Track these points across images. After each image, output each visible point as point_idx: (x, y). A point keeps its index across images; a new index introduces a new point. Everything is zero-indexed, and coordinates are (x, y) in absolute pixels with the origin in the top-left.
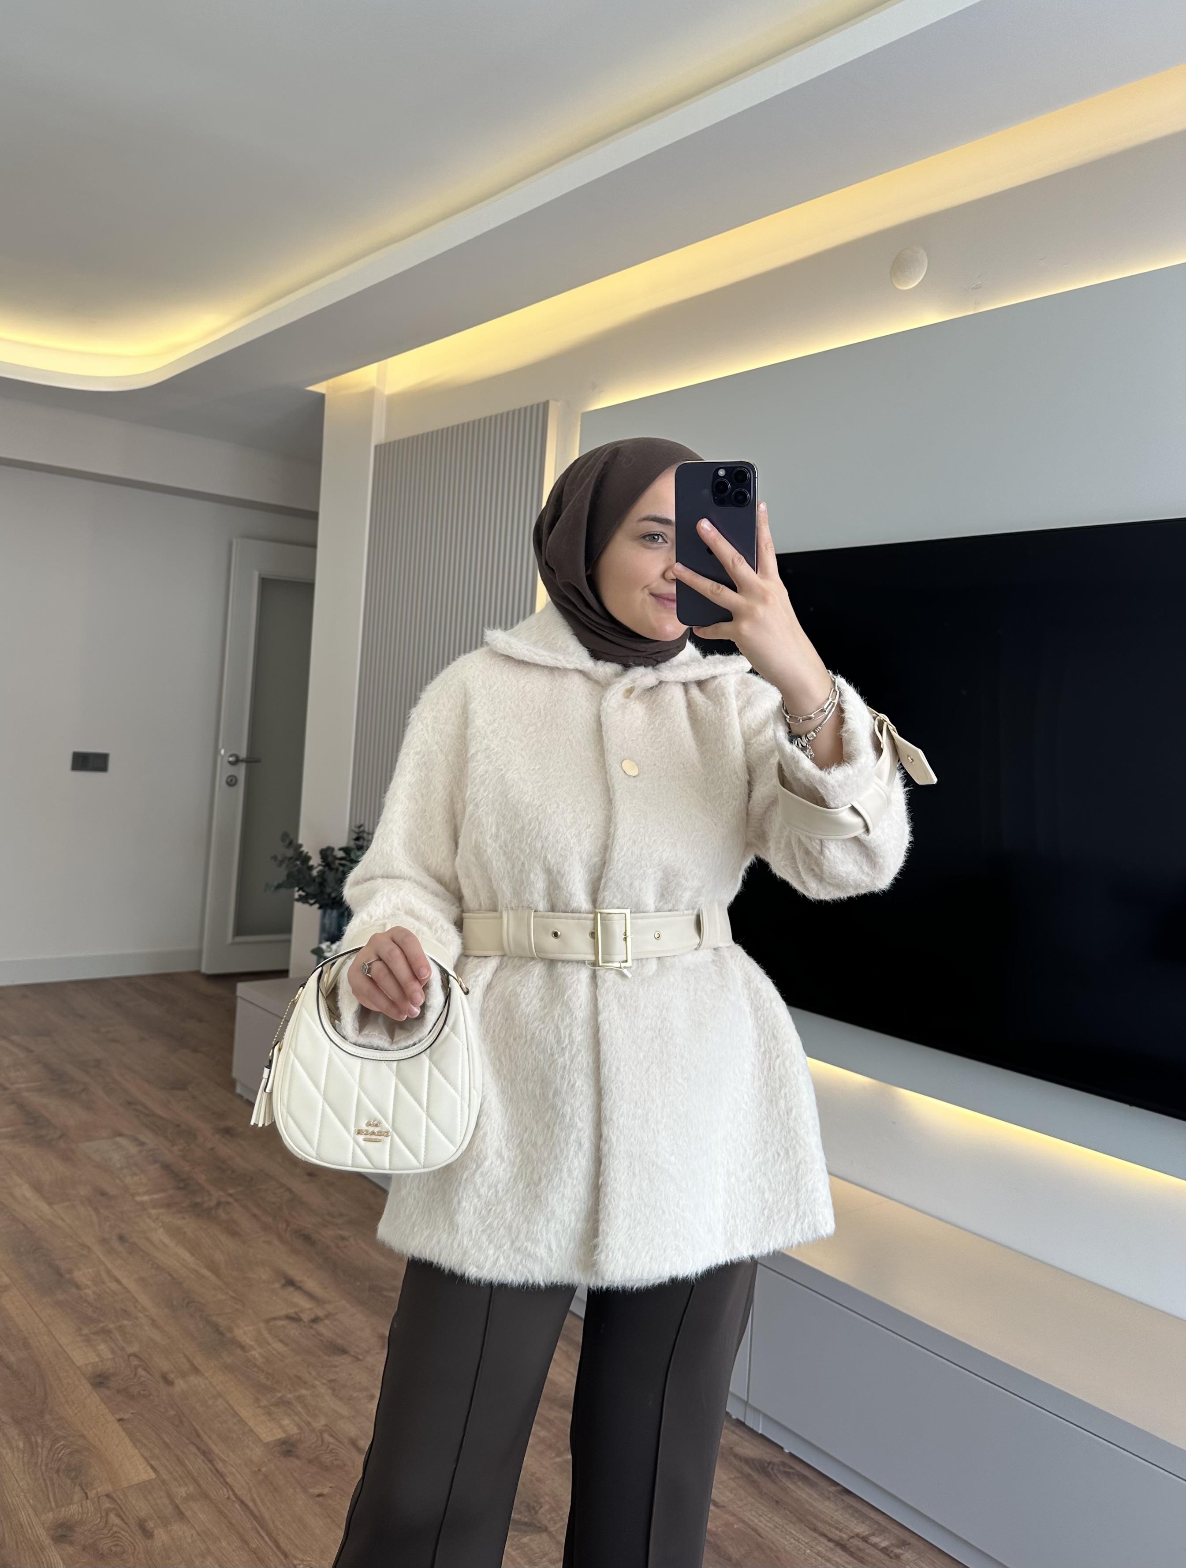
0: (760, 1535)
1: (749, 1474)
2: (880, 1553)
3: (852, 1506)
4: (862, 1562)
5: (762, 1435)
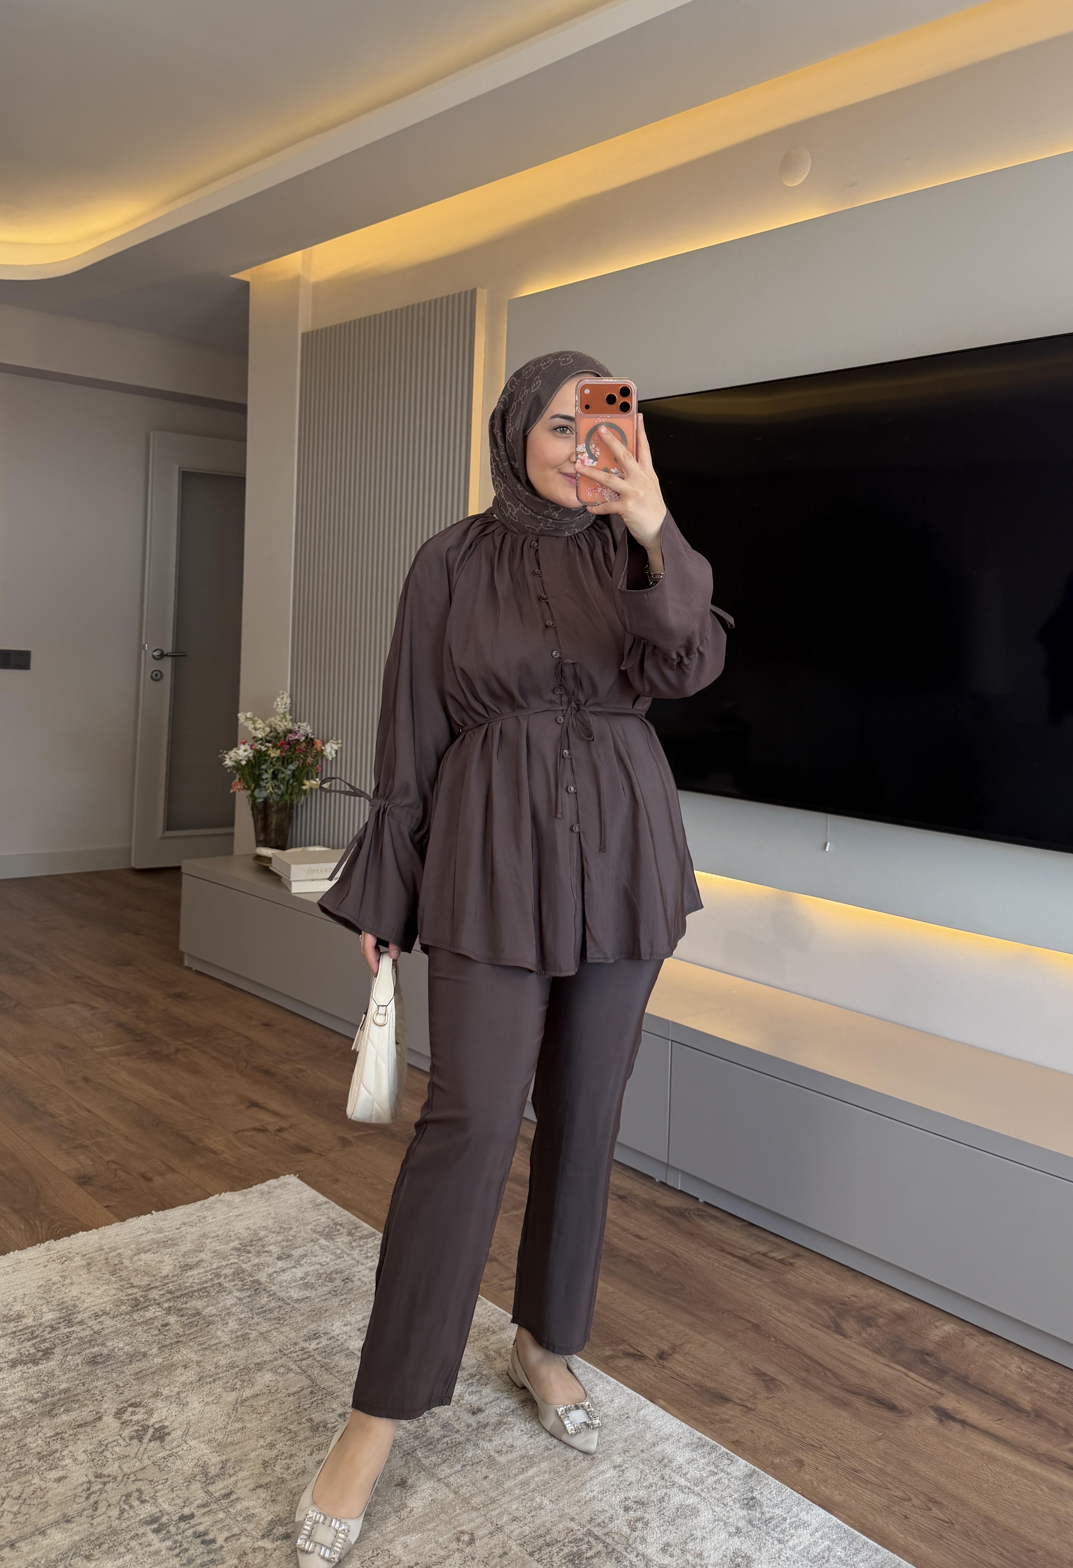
1: (669, 1218)
2: (777, 1263)
3: (755, 1234)
4: (762, 1269)
5: (681, 1191)
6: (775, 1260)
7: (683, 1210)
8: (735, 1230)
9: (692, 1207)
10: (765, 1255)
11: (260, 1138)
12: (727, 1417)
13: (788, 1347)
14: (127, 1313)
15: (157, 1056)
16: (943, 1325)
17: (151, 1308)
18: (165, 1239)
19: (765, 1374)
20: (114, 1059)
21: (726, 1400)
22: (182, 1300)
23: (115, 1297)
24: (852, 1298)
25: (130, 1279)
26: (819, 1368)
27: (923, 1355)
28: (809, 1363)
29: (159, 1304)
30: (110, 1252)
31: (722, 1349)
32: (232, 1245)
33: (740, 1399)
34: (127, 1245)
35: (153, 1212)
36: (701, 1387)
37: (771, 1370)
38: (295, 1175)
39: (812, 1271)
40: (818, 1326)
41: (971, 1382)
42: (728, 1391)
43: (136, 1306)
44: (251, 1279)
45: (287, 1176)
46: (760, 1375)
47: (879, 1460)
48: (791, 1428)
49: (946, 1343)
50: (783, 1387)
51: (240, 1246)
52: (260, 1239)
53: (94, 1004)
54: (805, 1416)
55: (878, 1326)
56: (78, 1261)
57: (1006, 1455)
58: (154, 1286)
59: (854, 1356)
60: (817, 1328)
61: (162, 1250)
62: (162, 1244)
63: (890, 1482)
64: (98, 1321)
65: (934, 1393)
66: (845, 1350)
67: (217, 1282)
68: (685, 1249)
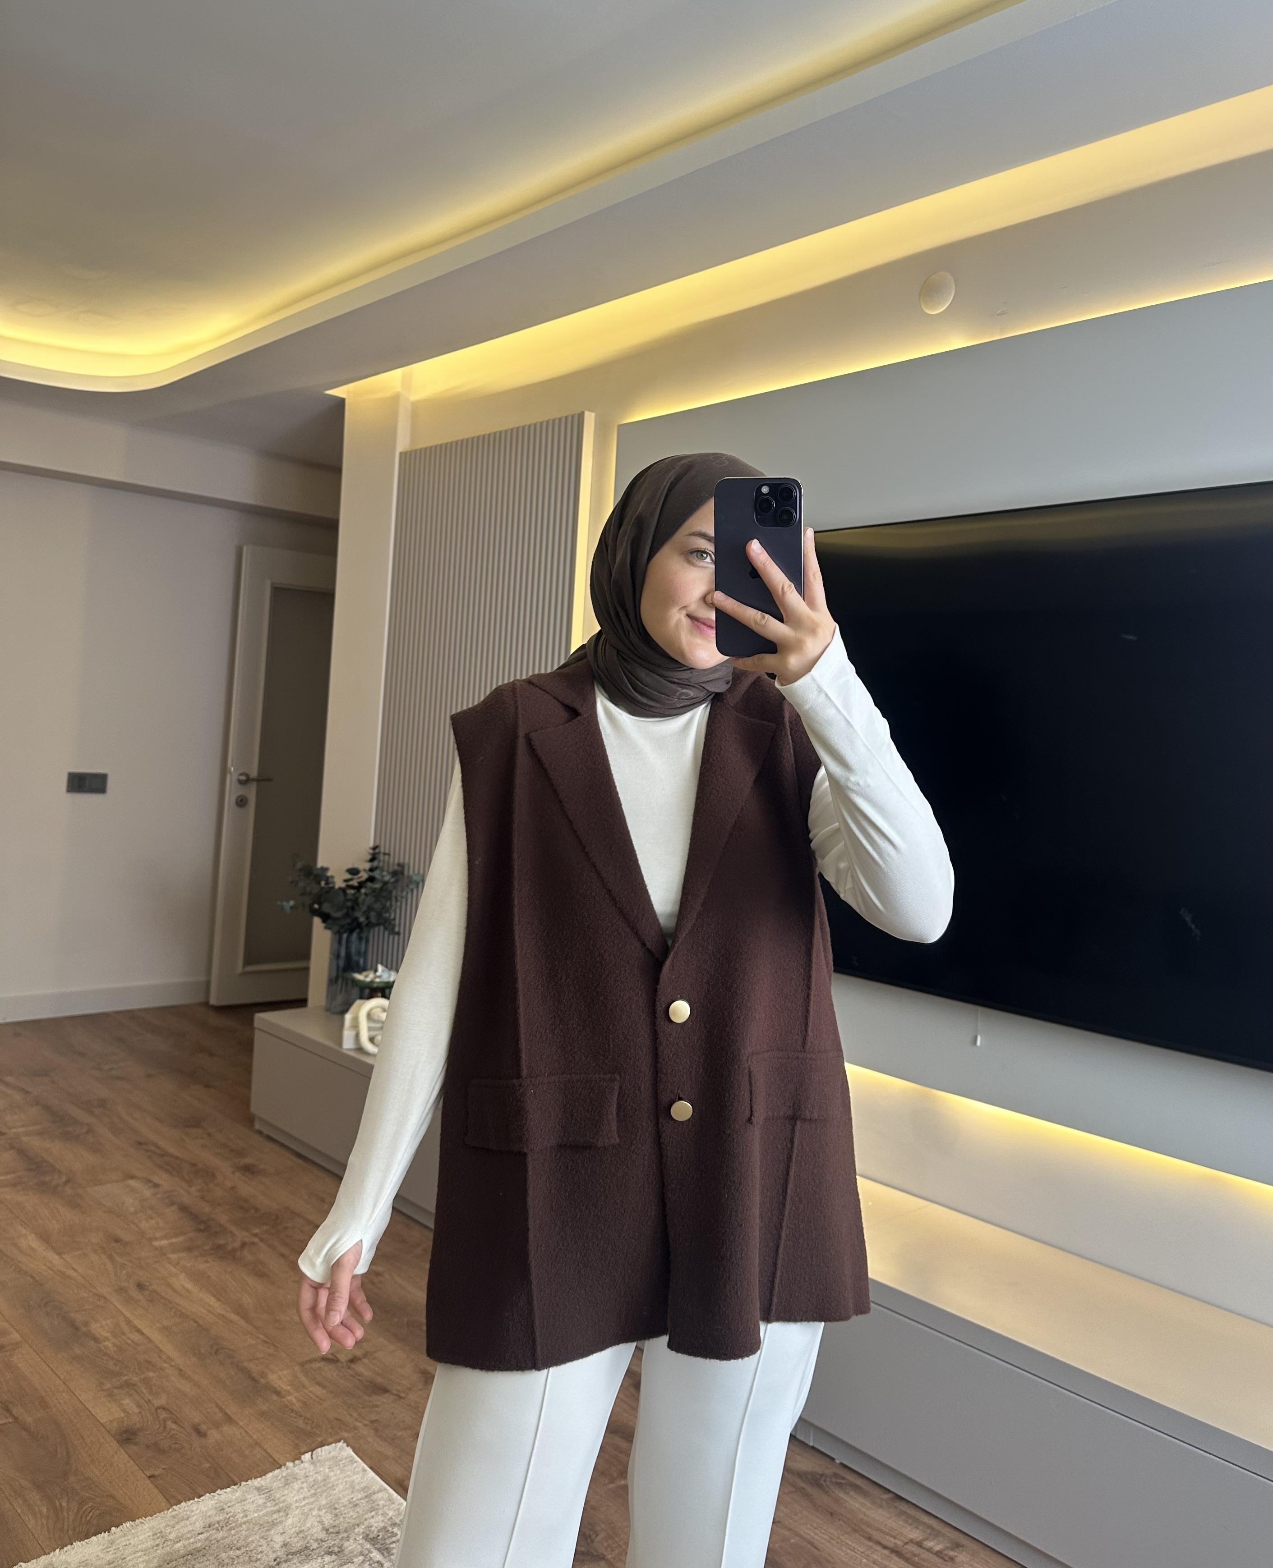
0: (816, 1548)
1: (804, 1488)
2: (935, 1556)
3: (904, 1512)
5: (813, 1448)
6: (932, 1553)
7: (818, 1477)
8: (881, 1506)
9: (828, 1472)
10: (919, 1544)
11: (330, 1372)
15: (222, 1253)
20: (173, 1257)
53: (155, 1179)
68: (826, 1537)
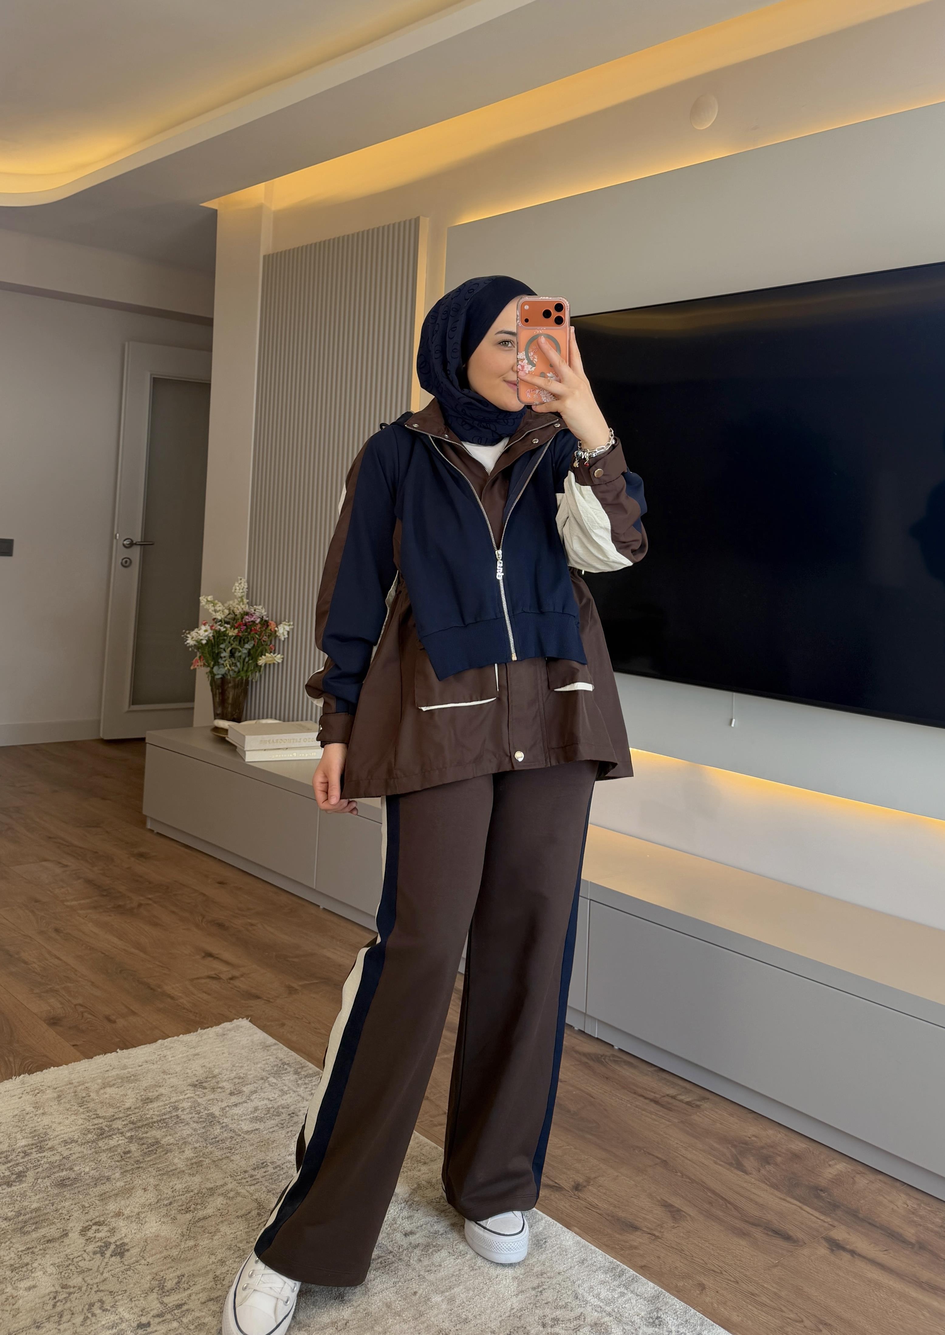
0: (592, 1097)
1: (587, 1063)
2: (684, 1105)
3: (665, 1079)
4: (670, 1110)
5: (597, 1039)
6: (683, 1102)
7: (600, 1056)
8: (647, 1075)
9: (608, 1054)
10: (673, 1097)
11: (214, 985)
12: (635, 1244)
13: (693, 1181)
14: (93, 1141)
15: (121, 910)
16: (836, 1164)
17: (114, 1137)
18: (129, 1075)
19: (671, 1206)
20: (84, 913)
21: (636, 1228)
22: (143, 1130)
23: (83, 1126)
24: (753, 1138)
25: (96, 1110)
26: (721, 1201)
27: (817, 1191)
28: (712, 1196)
29: (122, 1133)
30: (79, 1086)
31: (633, 1183)
32: (189, 1081)
33: (648, 1228)
34: (93, 1080)
35: (118, 1050)
36: (613, 1217)
37: (677, 1202)
38: (247, 1019)
39: (717, 1112)
40: (721, 1163)
41: (861, 1216)
42: (637, 1221)
43: (101, 1134)
44: (206, 1112)
45: (240, 1019)
46: (666, 1206)
47: (774, 1285)
48: (694, 1255)
49: (837, 1181)
50: (688, 1218)
51: (197, 1083)
52: (215, 1077)
53: (65, 862)
54: (707, 1245)
55: (776, 1164)
56: (50, 1094)
57: (891, 1283)
58: (117, 1116)
59: (753, 1190)
60: (720, 1165)
61: (125, 1084)
62: (126, 1079)
63: (784, 1306)
64: (67, 1147)
65: (826, 1225)
66: (745, 1185)
67: (174, 1114)
68: (600, 1091)
